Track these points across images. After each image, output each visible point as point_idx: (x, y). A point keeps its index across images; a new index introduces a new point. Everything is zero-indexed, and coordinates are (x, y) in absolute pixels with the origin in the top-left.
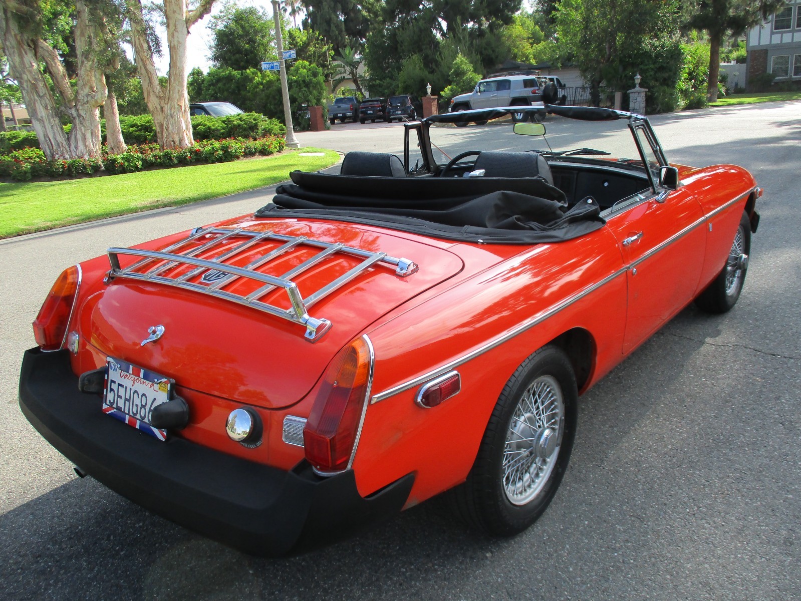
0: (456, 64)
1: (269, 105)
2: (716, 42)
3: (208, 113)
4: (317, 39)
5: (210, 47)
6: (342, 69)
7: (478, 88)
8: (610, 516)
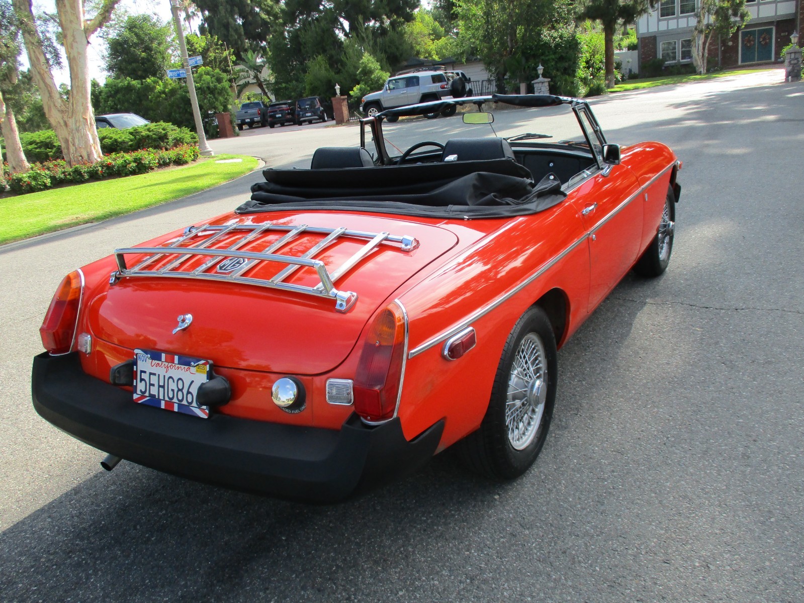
0: (363, 63)
1: (173, 114)
2: (609, 31)
3: (111, 125)
4: (217, 44)
5: (103, 58)
6: (245, 74)
7: (387, 86)
8: (594, 453)
